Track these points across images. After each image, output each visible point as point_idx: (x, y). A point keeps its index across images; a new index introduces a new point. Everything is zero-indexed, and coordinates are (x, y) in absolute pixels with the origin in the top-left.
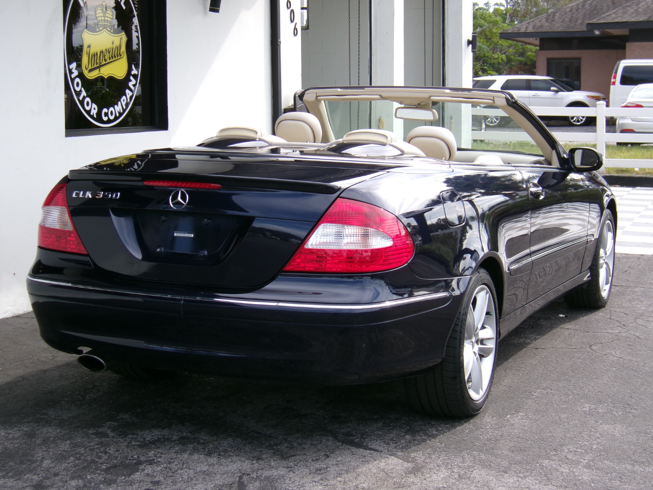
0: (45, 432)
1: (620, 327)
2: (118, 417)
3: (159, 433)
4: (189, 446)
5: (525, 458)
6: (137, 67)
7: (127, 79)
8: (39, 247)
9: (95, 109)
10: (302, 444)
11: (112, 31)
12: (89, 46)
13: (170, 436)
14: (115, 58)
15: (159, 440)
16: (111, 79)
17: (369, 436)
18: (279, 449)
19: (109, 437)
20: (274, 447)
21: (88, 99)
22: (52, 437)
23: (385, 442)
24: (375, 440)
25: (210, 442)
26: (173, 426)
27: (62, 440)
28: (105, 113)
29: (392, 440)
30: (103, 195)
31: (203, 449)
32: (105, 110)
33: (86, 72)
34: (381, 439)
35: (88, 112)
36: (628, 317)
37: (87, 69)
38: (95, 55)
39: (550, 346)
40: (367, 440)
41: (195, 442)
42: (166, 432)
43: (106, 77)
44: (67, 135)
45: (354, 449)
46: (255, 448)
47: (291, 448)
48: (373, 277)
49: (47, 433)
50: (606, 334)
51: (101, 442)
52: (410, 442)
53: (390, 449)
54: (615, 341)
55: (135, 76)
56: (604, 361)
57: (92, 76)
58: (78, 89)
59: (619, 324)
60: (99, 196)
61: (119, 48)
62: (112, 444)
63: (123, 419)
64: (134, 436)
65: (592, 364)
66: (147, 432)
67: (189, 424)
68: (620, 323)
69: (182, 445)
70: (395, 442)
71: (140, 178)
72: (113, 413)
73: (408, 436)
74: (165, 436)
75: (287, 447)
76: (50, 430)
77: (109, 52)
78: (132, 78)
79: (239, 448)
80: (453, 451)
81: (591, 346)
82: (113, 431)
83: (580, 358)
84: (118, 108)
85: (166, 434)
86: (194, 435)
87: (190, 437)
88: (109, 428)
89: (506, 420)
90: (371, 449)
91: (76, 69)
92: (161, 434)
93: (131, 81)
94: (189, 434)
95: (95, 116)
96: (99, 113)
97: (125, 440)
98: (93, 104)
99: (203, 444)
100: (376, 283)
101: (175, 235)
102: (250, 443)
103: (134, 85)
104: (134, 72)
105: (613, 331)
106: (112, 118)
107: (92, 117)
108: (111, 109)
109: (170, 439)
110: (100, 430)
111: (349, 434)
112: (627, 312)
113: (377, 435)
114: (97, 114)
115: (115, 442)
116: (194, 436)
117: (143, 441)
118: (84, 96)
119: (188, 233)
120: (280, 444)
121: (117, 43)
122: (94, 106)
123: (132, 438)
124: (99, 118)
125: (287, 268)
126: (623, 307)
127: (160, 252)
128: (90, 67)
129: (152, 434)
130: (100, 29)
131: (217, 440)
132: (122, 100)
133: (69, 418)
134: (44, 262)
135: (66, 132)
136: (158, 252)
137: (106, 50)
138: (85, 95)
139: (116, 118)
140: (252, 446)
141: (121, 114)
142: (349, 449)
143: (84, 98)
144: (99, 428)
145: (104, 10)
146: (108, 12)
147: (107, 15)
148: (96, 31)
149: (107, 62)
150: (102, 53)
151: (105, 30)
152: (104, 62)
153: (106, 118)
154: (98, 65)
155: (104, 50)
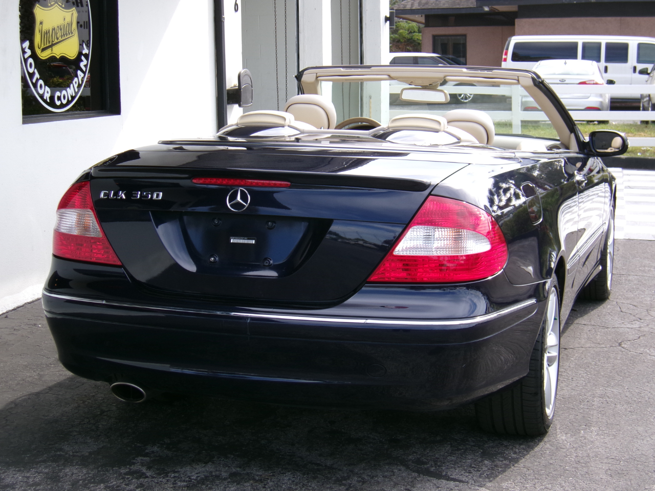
0: (70, 473)
1: (637, 320)
2: (147, 451)
3: (203, 469)
4: (245, 484)
5: (629, 483)
6: (88, 47)
7: (78, 59)
8: (54, 256)
9: (48, 92)
10: (373, 477)
11: (63, 6)
12: (41, 23)
13: (217, 473)
14: (67, 36)
15: (206, 478)
16: (63, 59)
17: (444, 463)
18: (351, 484)
19: (147, 477)
20: (344, 482)
21: (41, 82)
22: (80, 480)
23: (465, 470)
24: (452, 467)
25: (268, 479)
26: (214, 459)
27: (94, 483)
28: (58, 97)
29: (471, 466)
30: (141, 195)
31: (264, 487)
32: (58, 94)
33: (38, 51)
34: (459, 467)
35: (42, 97)
36: (639, 310)
37: (39, 48)
38: (47, 33)
39: (577, 345)
40: (444, 468)
41: (250, 480)
42: (210, 467)
43: (58, 57)
44: (25, 122)
45: (435, 481)
46: (323, 485)
47: (364, 482)
48: (468, 287)
49: (72, 474)
50: (628, 330)
51: (141, 484)
52: (493, 469)
53: (475, 478)
54: (641, 338)
55: (86, 56)
56: (644, 362)
57: (44, 55)
58: (31, 71)
59: (634, 318)
60: (135, 197)
61: (70, 24)
62: (155, 486)
63: (153, 452)
64: (177, 475)
65: (633, 365)
66: (188, 468)
67: (232, 456)
68: (634, 316)
69: (238, 484)
70: (476, 470)
71: (187, 176)
72: (139, 445)
73: (487, 462)
74: (211, 472)
75: (359, 482)
76: (75, 471)
77: (61, 30)
78: (83, 58)
79: (304, 484)
80: (546, 478)
81: (620, 345)
82: (149, 468)
83: (617, 359)
84: (70, 91)
85: (211, 470)
86: (244, 470)
87: (242, 473)
88: (142, 465)
89: (582, 437)
90: (454, 480)
91: (29, 48)
92: (206, 470)
93: (82, 61)
94: (238, 469)
95: (48, 101)
96: (52, 98)
97: (168, 481)
98: (46, 87)
99: (261, 481)
100: (472, 294)
101: (232, 241)
102: (314, 478)
103: (86, 66)
104: (85, 51)
105: (632, 326)
106: (64, 102)
107: (45, 101)
108: (64, 92)
109: (219, 476)
110: (134, 468)
111: (419, 462)
112: (635, 304)
113: (451, 461)
114: (50, 98)
115: (157, 483)
116: (245, 472)
117: (189, 481)
118: (37, 79)
119: (248, 239)
120: (348, 478)
121: (68, 20)
122: (47, 89)
123: (174, 477)
124: (52, 103)
125: (372, 278)
126: (628, 299)
127: (215, 262)
128: (43, 47)
129: (196, 471)
130: (52, 3)
131: (273, 475)
132: (74, 82)
133: (90, 453)
134: (60, 274)
135: (23, 118)
136: (211, 262)
137: (58, 27)
138: (39, 77)
139: (69, 102)
140: (318, 482)
141: (73, 98)
142: (428, 480)
143: (37, 80)
144: (131, 466)
148: (48, 6)
149: (59, 40)
150: (54, 31)
151: (56, 4)
152: (56, 40)
153: (59, 103)
154: (50, 44)
155: (56, 27)
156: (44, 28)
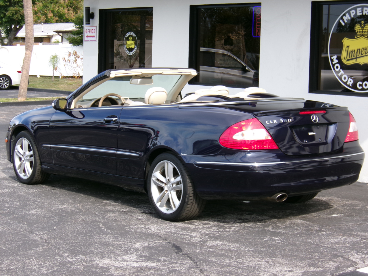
16: (367, 65)
21: (345, 76)
35: (345, 83)
37: (345, 59)
38: (353, 51)
43: (361, 64)
57: (349, 63)
58: (337, 70)
96: (354, 84)
106: (365, 88)
107: (348, 86)
108: (365, 82)
122: (350, 80)
124: (354, 87)
128: (348, 58)
137: (363, 48)
145: (363, 26)
146: (365, 27)
147: (364, 28)
148: (354, 38)
149: (363, 55)
150: (359, 51)
151: (362, 37)
152: (360, 55)
153: (360, 88)
154: (355, 57)
155: (361, 49)
156: (350, 49)
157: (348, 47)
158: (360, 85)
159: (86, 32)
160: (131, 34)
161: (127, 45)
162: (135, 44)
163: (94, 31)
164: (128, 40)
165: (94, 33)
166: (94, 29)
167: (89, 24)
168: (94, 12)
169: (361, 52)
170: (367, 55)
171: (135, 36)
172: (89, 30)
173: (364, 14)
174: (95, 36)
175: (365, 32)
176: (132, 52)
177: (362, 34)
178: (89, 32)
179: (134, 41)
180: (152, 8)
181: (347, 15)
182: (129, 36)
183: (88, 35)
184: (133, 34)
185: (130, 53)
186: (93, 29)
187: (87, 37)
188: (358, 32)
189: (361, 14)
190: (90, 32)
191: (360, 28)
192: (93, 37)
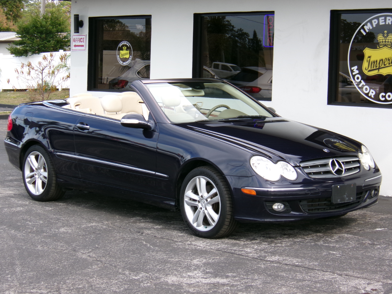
9: (372, 93)
16: (390, 76)
21: (366, 87)
32: (383, 94)
35: (366, 94)
37: (366, 70)
38: (375, 62)
43: (384, 75)
57: (370, 74)
58: (358, 81)
91: (357, 70)
96: (377, 96)
98: (371, 90)
106: (389, 99)
107: (370, 97)
124: (377, 99)
128: (370, 69)
137: (386, 59)
143: (363, 86)
145: (385, 35)
146: (389, 36)
147: (388, 38)
148: (376, 48)
149: (386, 66)
150: (381, 61)
151: (385, 47)
152: (383, 66)
153: (383, 99)
154: (377, 68)
155: (384, 59)
156: (372, 59)
157: (369, 57)
158: (383, 97)
159: (74, 41)
160: (125, 44)
161: (120, 55)
162: (130, 54)
163: (83, 40)
164: (122, 50)
165: (83, 42)
166: (83, 38)
167: (78, 32)
168: (83, 20)
169: (384, 62)
170: (390, 65)
171: (130, 45)
172: (77, 39)
173: (387, 23)
174: (84, 46)
175: (388, 42)
176: (127, 63)
177: (385, 44)
178: (77, 41)
179: (129, 51)
180: (151, 16)
181: (369, 24)
182: (123, 46)
183: (76, 45)
184: (127, 43)
185: (124, 63)
186: (81, 38)
187: (75, 46)
188: (380, 42)
189: (384, 23)
190: (79, 41)
191: (383, 38)
192: (83, 46)
